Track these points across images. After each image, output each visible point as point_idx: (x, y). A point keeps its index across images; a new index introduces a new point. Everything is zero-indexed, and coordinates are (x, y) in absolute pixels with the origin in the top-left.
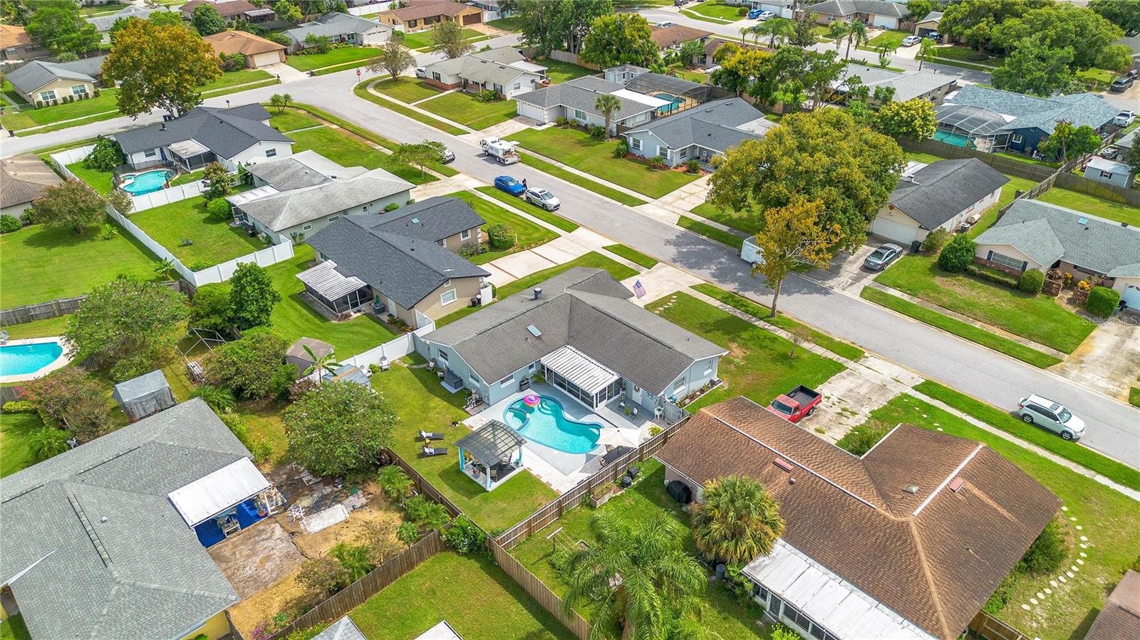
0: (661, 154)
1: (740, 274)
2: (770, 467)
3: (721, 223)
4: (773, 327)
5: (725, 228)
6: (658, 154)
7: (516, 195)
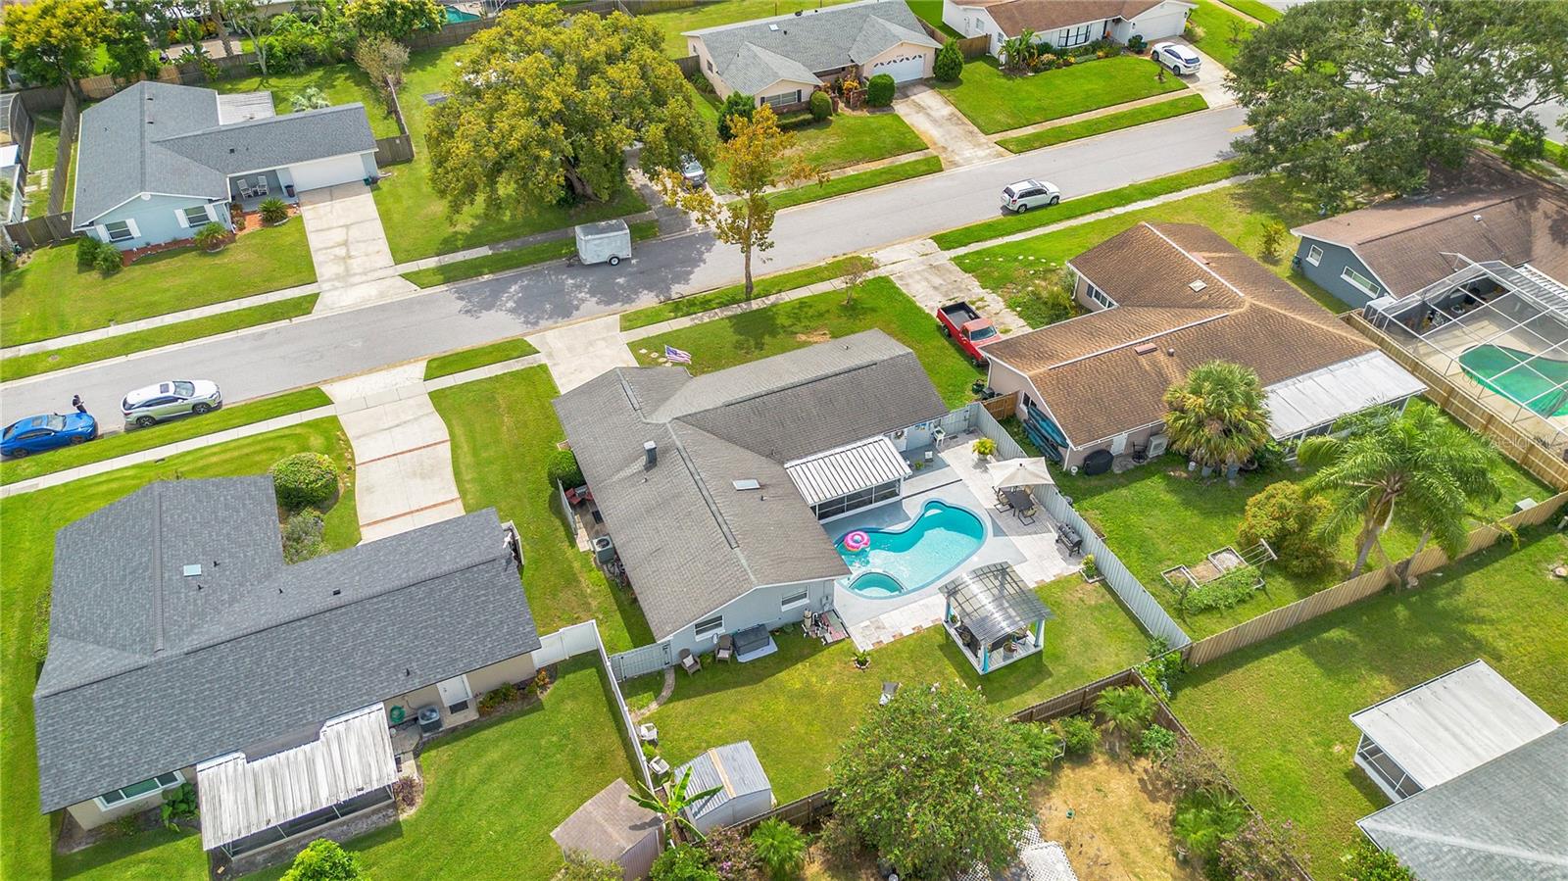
0: (191, 220)
1: (621, 280)
2: (1143, 360)
3: (464, 248)
4: (772, 298)
5: (484, 251)
6: (184, 223)
7: (91, 435)
